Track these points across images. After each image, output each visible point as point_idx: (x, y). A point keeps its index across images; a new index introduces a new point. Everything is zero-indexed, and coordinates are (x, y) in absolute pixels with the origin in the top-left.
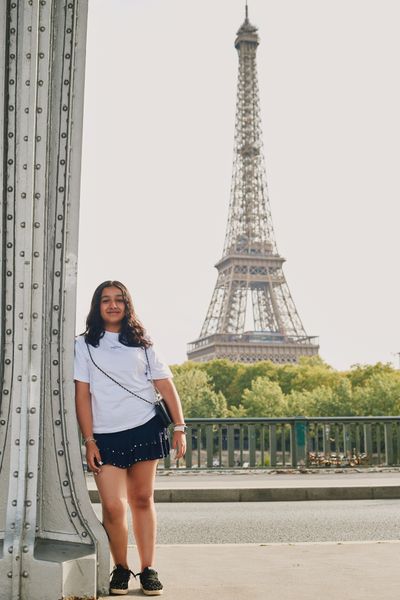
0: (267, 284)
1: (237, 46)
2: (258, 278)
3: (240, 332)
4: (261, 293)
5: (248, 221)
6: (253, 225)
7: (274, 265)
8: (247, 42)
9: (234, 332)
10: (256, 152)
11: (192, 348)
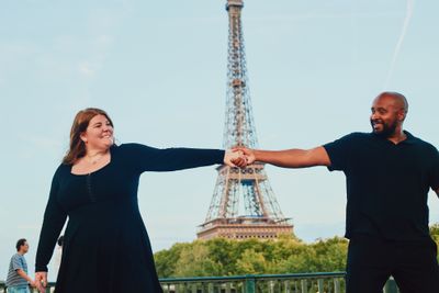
0: (254, 181)
1: (228, 9)
2: (247, 176)
3: (235, 216)
4: (250, 187)
5: (238, 134)
6: (242, 138)
7: (259, 167)
8: (235, 6)
9: (230, 217)
10: (243, 84)
11: (200, 230)
